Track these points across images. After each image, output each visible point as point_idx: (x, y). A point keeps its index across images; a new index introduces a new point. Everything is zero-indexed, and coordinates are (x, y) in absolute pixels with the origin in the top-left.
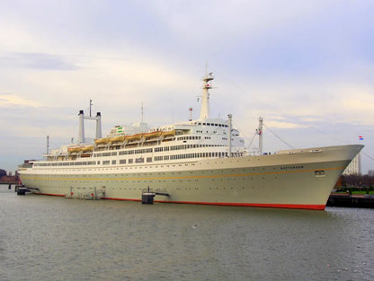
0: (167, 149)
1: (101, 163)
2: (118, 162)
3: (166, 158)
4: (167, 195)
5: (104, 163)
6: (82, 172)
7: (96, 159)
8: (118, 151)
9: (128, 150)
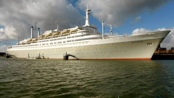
0: (73, 37)
1: (42, 45)
2: (49, 44)
3: (73, 41)
4: (74, 56)
5: (43, 44)
6: (33, 49)
7: (39, 43)
8: (49, 39)
9: (54, 39)
